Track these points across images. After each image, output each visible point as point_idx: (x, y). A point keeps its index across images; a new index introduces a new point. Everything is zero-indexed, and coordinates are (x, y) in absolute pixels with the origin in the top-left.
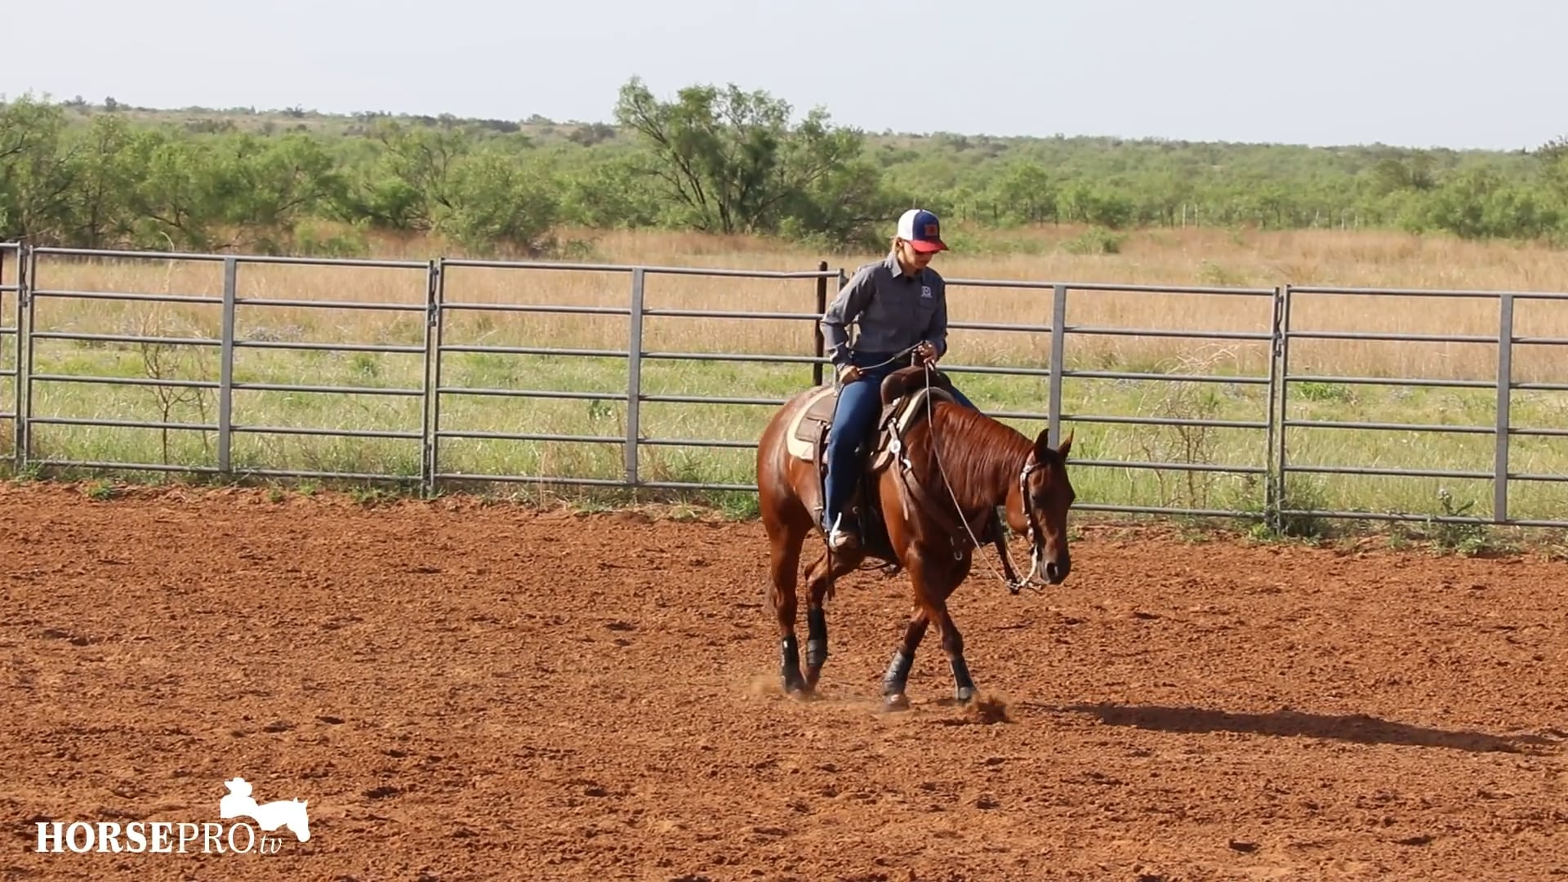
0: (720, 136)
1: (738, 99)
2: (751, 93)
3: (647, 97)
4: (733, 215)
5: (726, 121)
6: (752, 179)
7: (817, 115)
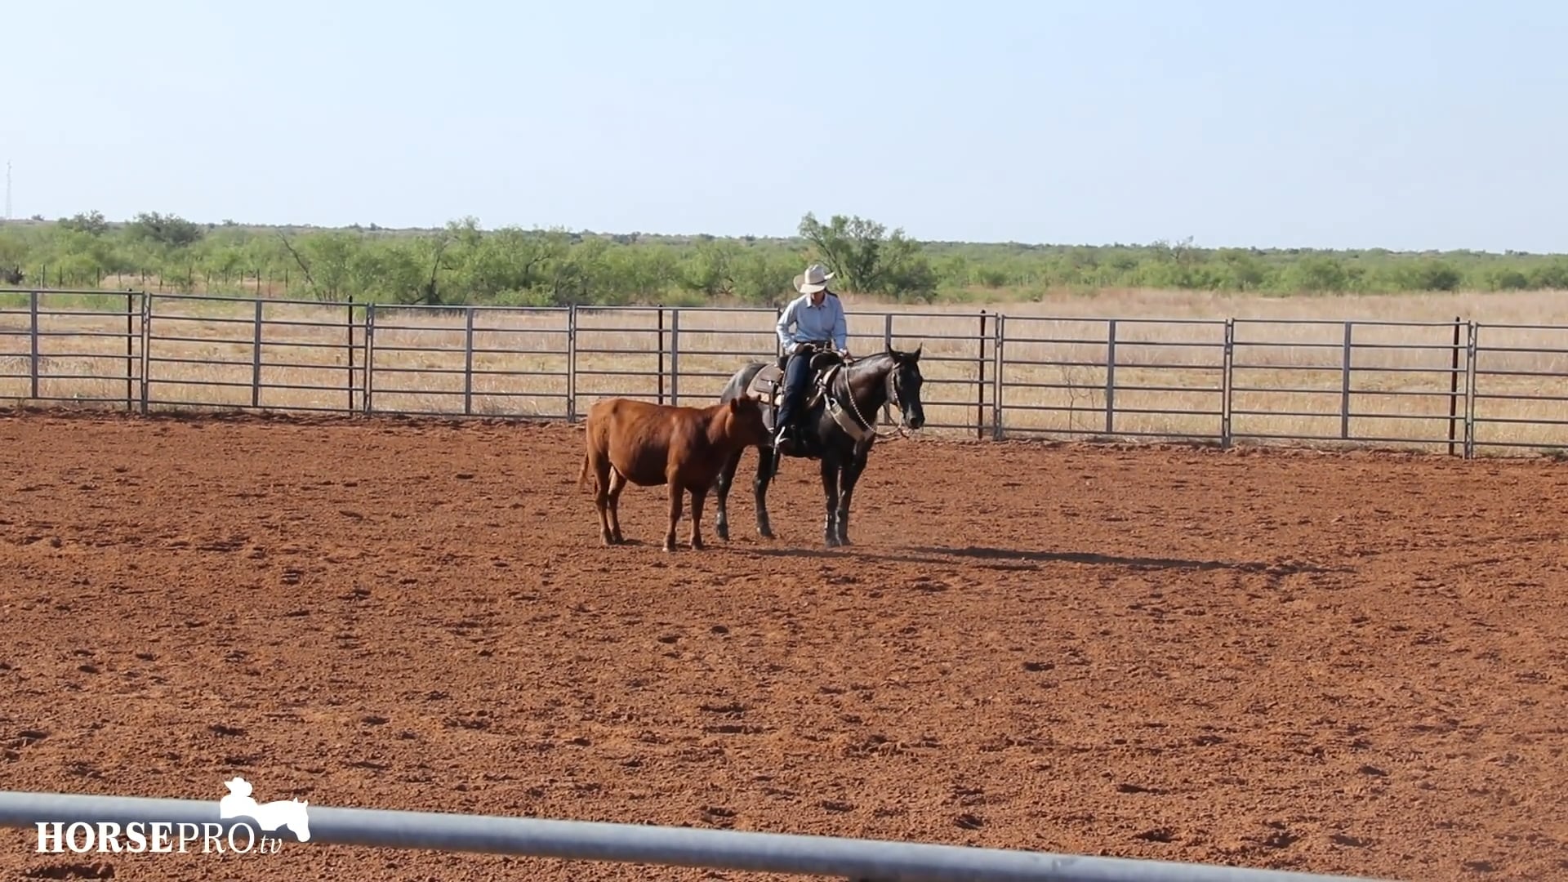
0: (851, 243)
1: (859, 224)
2: (865, 220)
3: (815, 222)
4: (857, 284)
5: (853, 235)
6: (868, 264)
7: (898, 232)
